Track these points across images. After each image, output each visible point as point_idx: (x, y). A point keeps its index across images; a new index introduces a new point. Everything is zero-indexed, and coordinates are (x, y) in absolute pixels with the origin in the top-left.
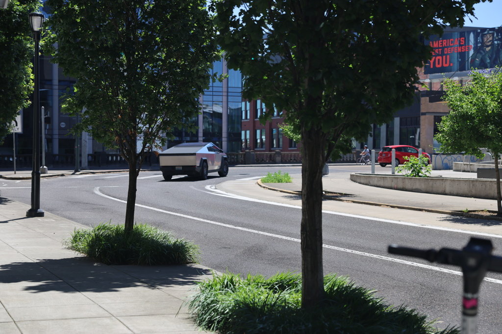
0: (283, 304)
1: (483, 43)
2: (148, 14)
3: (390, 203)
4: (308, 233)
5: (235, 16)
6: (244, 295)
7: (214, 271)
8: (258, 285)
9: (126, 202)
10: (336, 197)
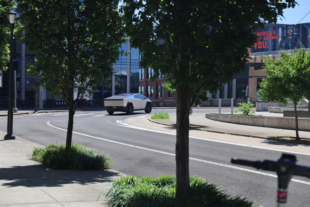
0: (165, 195)
1: (287, 34)
2: (81, 14)
3: (230, 132)
4: (180, 150)
5: (136, 15)
6: (140, 188)
7: (121, 174)
8: (148, 182)
9: (67, 131)
10: (197, 128)
